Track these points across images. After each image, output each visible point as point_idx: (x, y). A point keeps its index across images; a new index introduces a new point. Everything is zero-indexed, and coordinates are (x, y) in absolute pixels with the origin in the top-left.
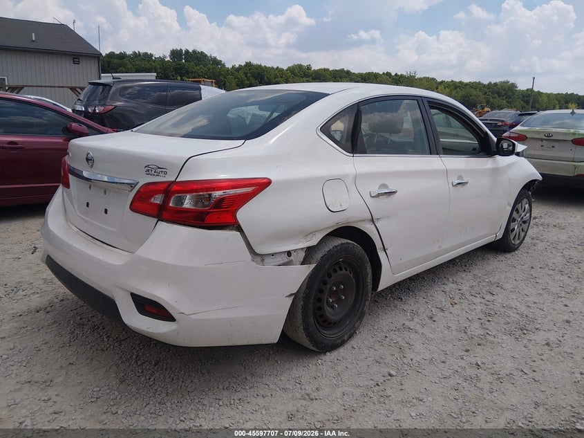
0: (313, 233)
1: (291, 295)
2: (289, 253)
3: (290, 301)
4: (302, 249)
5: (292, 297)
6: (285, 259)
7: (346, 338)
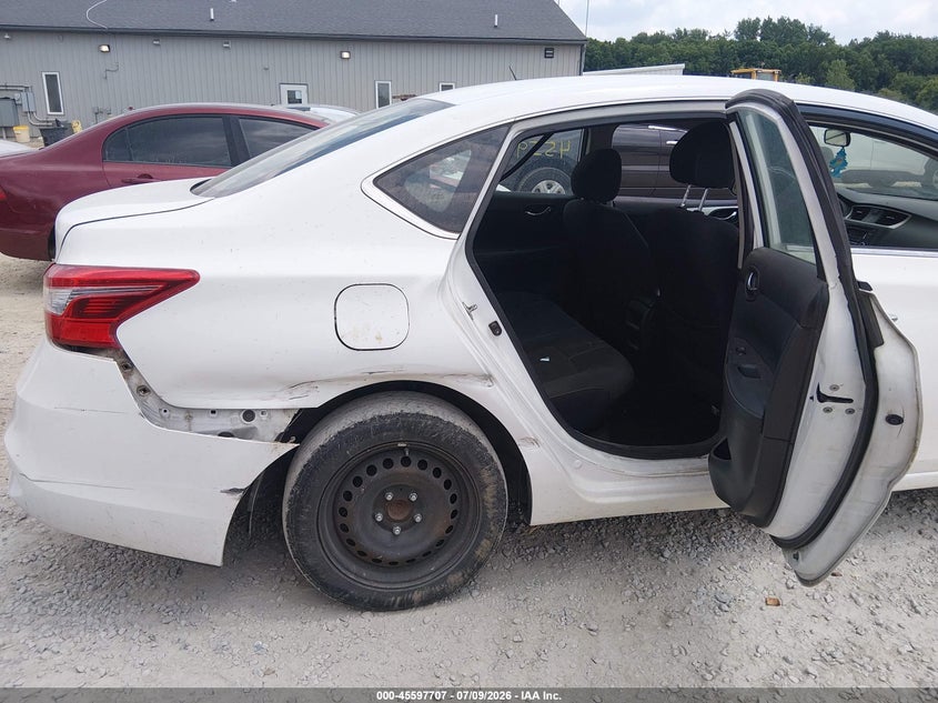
0: (311, 383)
1: (234, 491)
2: (249, 415)
3: (234, 501)
4: (285, 410)
5: (239, 496)
6: (239, 423)
7: (416, 596)
